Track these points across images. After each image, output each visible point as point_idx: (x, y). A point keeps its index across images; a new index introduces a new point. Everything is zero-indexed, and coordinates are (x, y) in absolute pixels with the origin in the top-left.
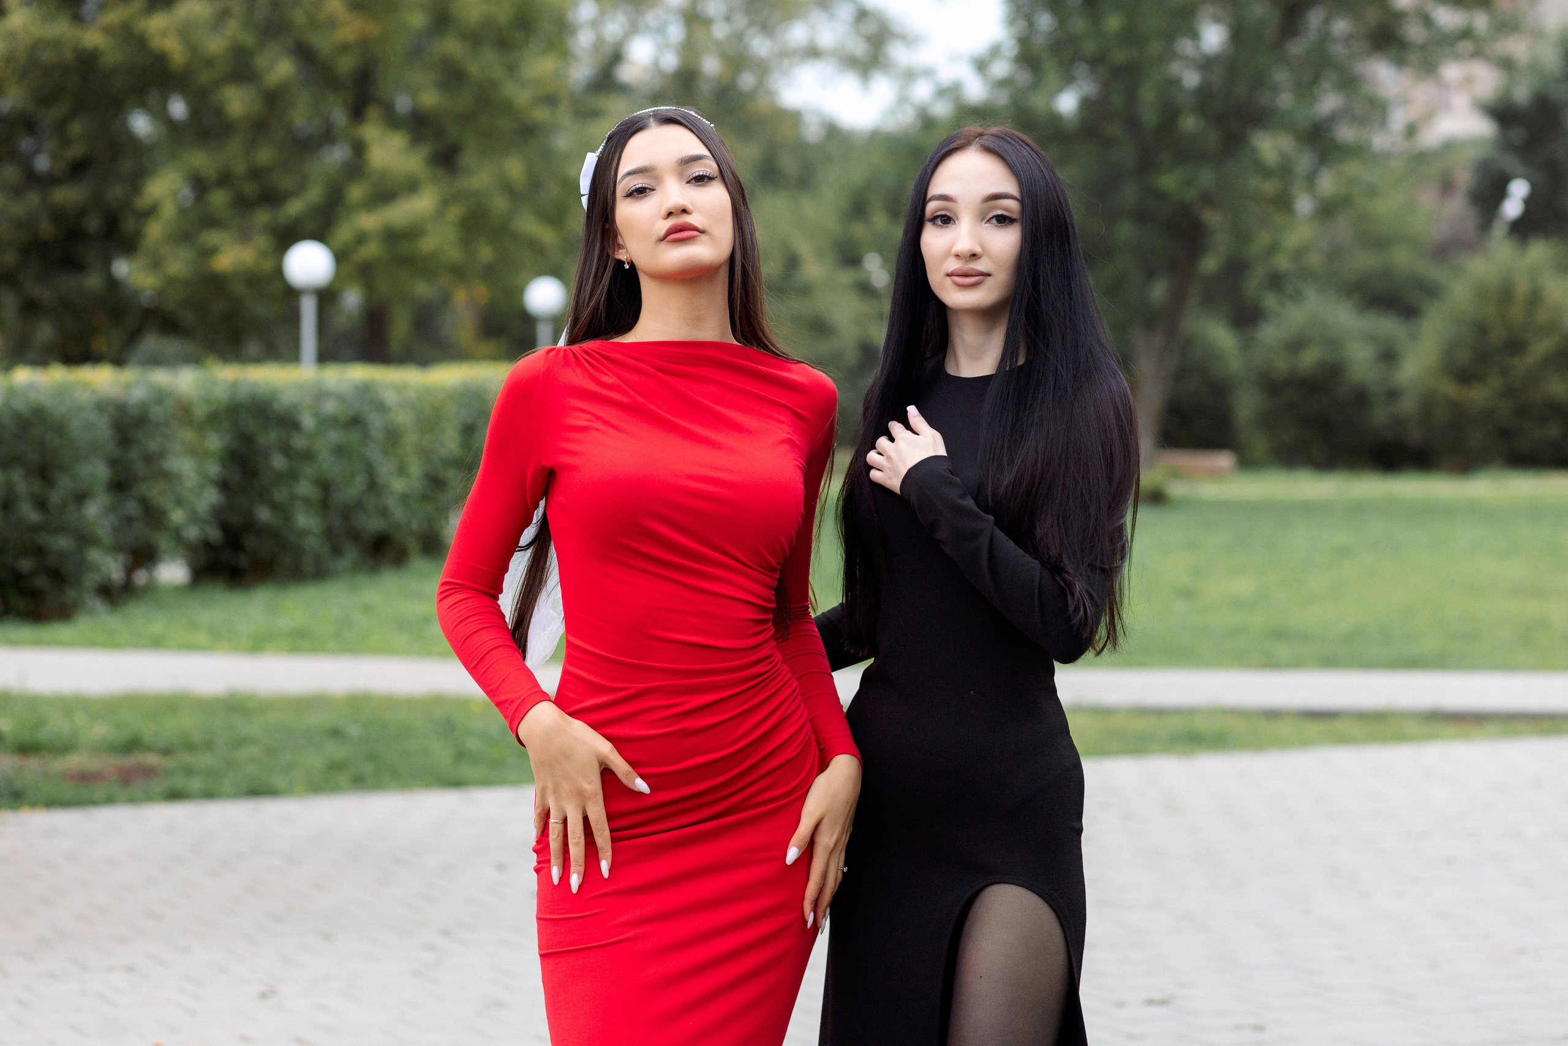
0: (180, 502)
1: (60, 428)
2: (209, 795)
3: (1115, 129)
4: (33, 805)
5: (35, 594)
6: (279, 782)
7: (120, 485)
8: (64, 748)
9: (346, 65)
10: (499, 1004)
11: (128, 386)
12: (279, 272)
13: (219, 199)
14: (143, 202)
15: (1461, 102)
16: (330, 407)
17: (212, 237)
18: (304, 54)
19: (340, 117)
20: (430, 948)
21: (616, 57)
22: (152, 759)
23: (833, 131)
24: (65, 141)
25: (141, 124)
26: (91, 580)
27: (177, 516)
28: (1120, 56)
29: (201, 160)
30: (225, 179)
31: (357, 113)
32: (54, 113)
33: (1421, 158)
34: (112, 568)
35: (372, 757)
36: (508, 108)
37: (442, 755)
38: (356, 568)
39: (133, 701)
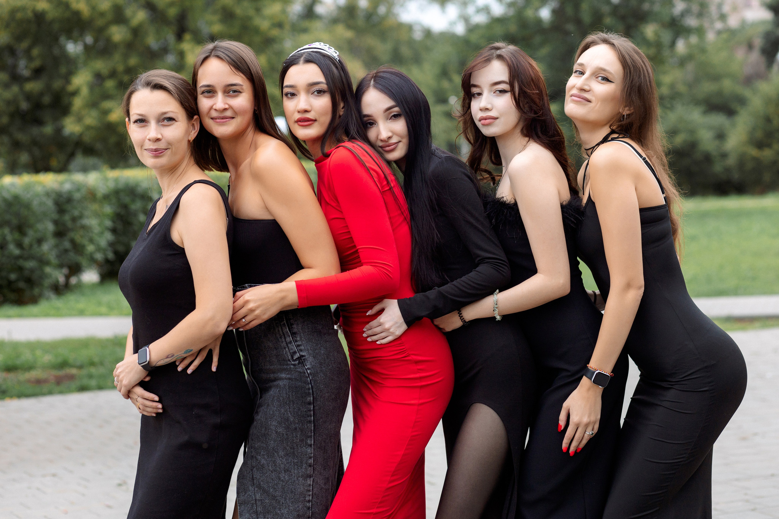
0: (91, 241)
1: (27, 206)
3: (570, 26)
4: (11, 397)
5: (19, 291)
7: (60, 234)
8: (30, 368)
9: (172, 12)
11: (62, 183)
13: (110, 84)
14: (71, 88)
15: (755, 2)
17: (107, 104)
18: (151, 8)
19: (171, 38)
22: (74, 371)
23: (428, 33)
24: (30, 59)
25: (70, 48)
26: (47, 282)
27: (90, 248)
29: (100, 65)
30: (113, 74)
31: (179, 37)
32: (24, 45)
33: (732, 33)
34: (60, 276)
36: (256, 31)
39: (66, 343)
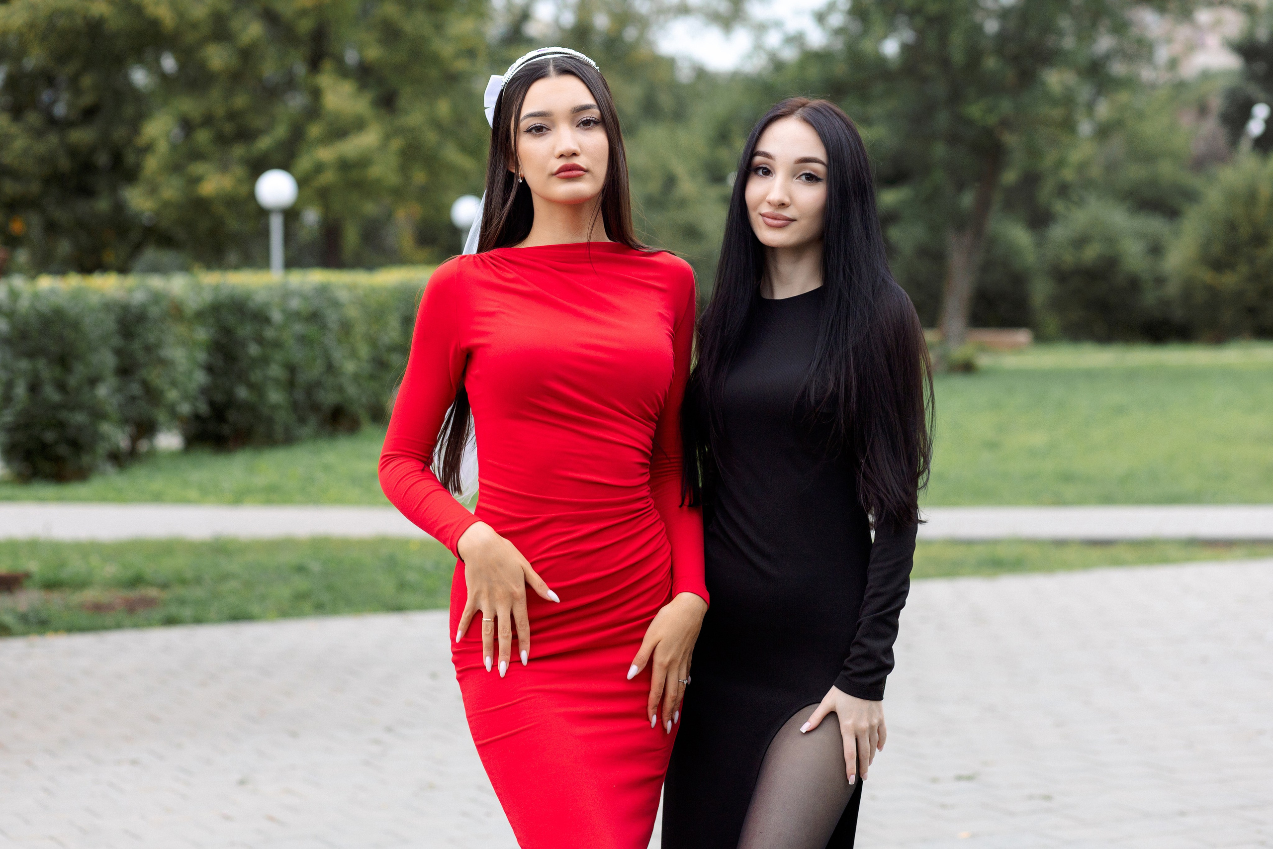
0: (174, 384)
1: (75, 325)
2: (198, 621)
3: (930, 69)
4: (56, 630)
5: (58, 460)
6: (255, 609)
7: (125, 371)
8: (81, 584)
9: (305, 26)
10: (431, 787)
11: (130, 291)
12: (252, 196)
13: (203, 137)
14: (142, 140)
15: (1213, 41)
16: (295, 304)
17: (198, 168)
18: (271, 17)
19: (300, 69)
20: (377, 742)
21: (525, 16)
22: (152, 592)
23: (701, 74)
24: (77, 91)
25: (140, 77)
26: (102, 449)
27: (172, 395)
28: (933, 8)
29: (189, 105)
30: (208, 121)
31: (315, 63)
32: (70, 69)
33: (1180, 86)
34: (121, 439)
35: (330, 588)
36: (435, 59)
37: (387, 586)
38: (316, 436)
39: (137, 546)
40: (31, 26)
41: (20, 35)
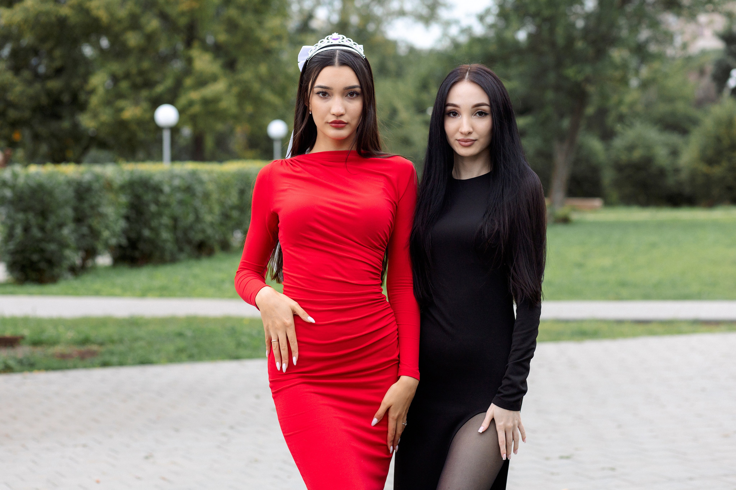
0: (107, 227)
1: (50, 193)
2: (121, 364)
3: (545, 48)
4: (39, 369)
5: (40, 271)
6: (154, 358)
7: (79, 220)
8: (53, 343)
9: (183, 21)
10: (256, 461)
11: (82, 174)
12: (152, 119)
13: (124, 85)
14: (88, 87)
15: (708, 33)
16: (177, 182)
17: (121, 103)
18: (164, 16)
19: (180, 46)
20: (225, 435)
21: (310, 16)
22: (94, 348)
23: (412, 50)
24: (52, 59)
25: (88, 51)
26: (66, 264)
27: (106, 234)
28: (546, 13)
29: (116, 67)
30: (127, 76)
31: (189, 44)
32: (48, 45)
33: (689, 59)
34: (76, 259)
35: (198, 346)
36: (257, 41)
37: (230, 344)
38: (189, 258)
39: (86, 321)
40: (26, 21)
41: (19, 26)
